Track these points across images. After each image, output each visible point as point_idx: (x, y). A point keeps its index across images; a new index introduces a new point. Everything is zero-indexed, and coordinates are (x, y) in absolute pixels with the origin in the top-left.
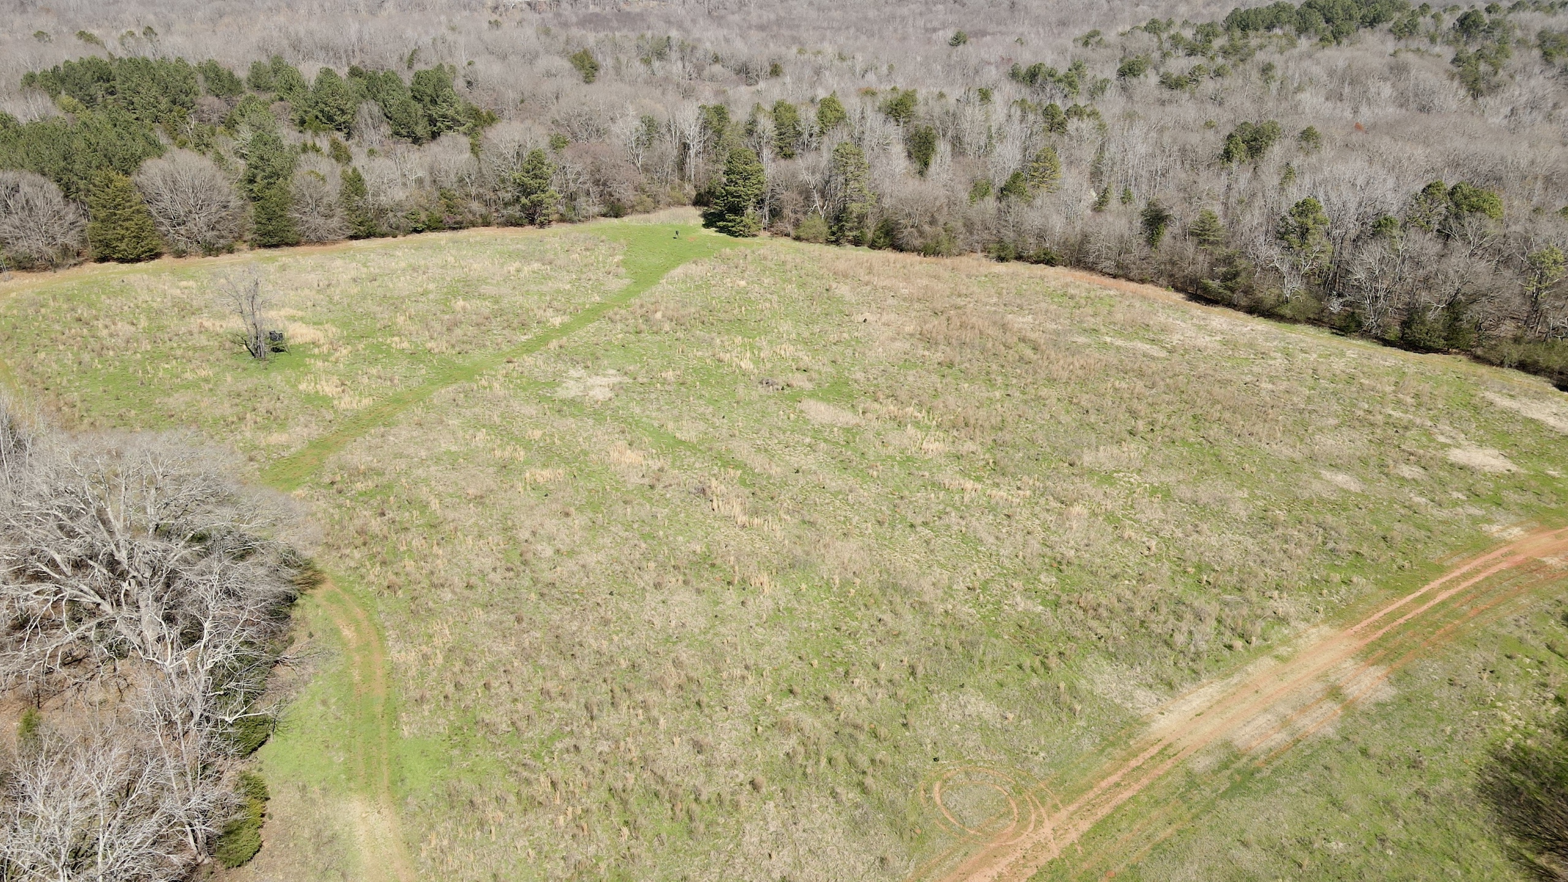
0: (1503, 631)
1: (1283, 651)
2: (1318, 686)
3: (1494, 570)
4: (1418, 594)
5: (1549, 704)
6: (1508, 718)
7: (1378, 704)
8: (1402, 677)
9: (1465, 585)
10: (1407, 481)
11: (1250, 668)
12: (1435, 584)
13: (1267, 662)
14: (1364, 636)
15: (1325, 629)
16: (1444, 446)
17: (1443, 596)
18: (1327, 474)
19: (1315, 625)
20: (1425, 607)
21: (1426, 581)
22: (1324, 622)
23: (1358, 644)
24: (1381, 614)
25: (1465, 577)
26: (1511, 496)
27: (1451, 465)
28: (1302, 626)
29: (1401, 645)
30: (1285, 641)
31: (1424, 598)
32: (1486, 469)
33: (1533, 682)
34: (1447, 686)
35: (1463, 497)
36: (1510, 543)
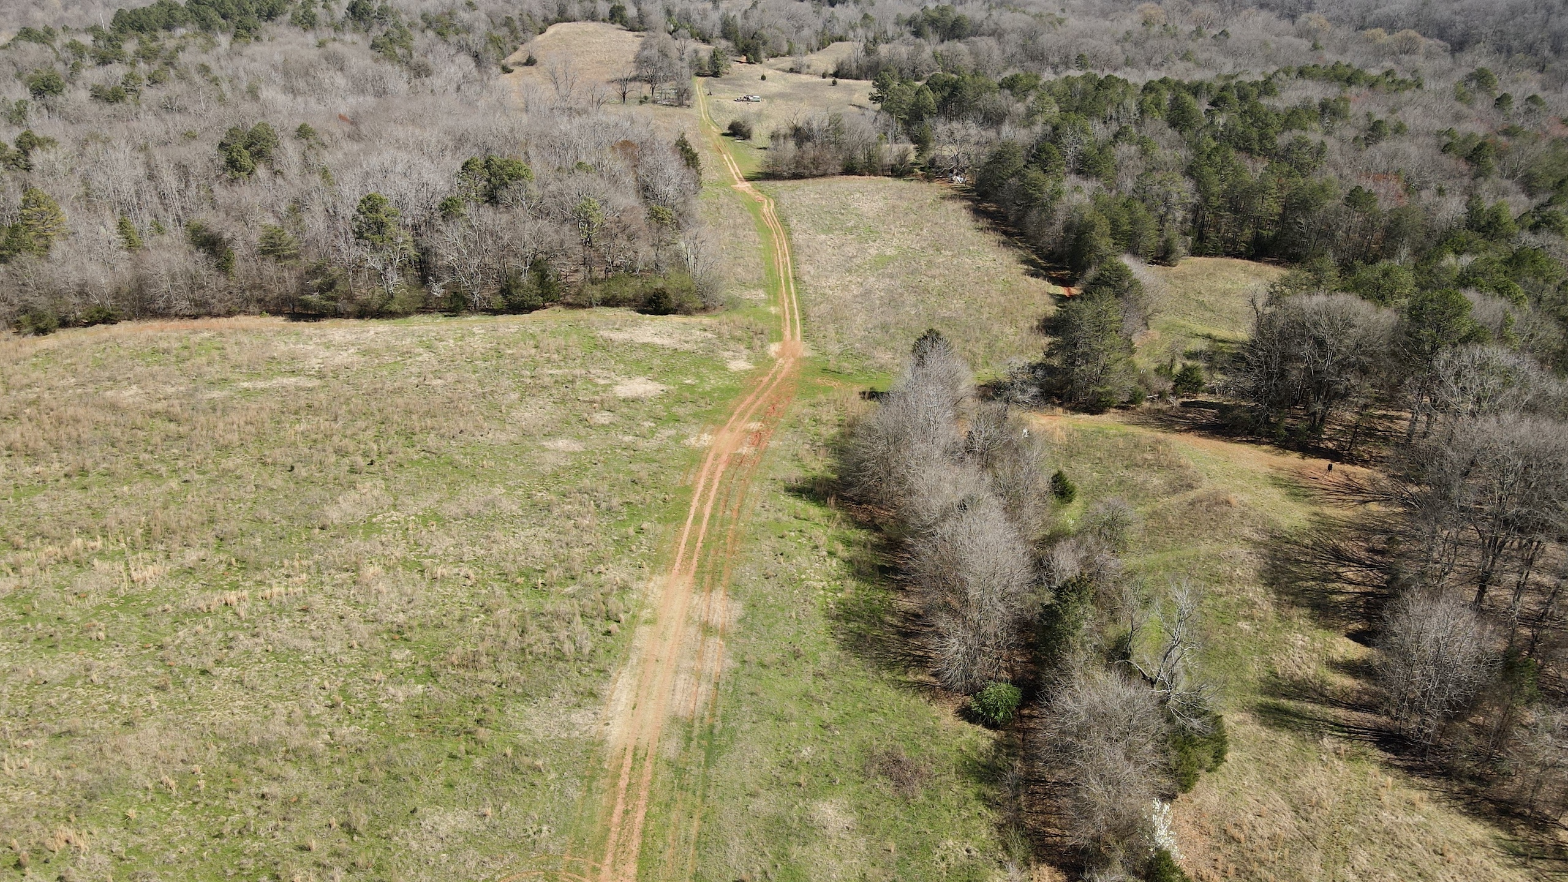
0: (763, 519)
1: (645, 614)
2: (693, 630)
3: (718, 474)
4: (691, 517)
5: (828, 560)
6: (815, 584)
7: (739, 621)
8: (735, 590)
9: (713, 493)
10: (608, 426)
11: (637, 643)
12: (695, 503)
13: (643, 630)
14: (687, 571)
15: (657, 579)
16: (606, 388)
17: (707, 511)
18: (549, 444)
19: (650, 580)
20: (704, 526)
21: (688, 504)
22: (652, 573)
23: (689, 579)
24: (683, 546)
25: (707, 488)
26: (679, 410)
27: (624, 401)
28: (641, 585)
29: (715, 564)
30: (641, 606)
31: (698, 519)
32: (648, 395)
33: (808, 549)
34: (766, 582)
35: (653, 425)
36: (710, 448)
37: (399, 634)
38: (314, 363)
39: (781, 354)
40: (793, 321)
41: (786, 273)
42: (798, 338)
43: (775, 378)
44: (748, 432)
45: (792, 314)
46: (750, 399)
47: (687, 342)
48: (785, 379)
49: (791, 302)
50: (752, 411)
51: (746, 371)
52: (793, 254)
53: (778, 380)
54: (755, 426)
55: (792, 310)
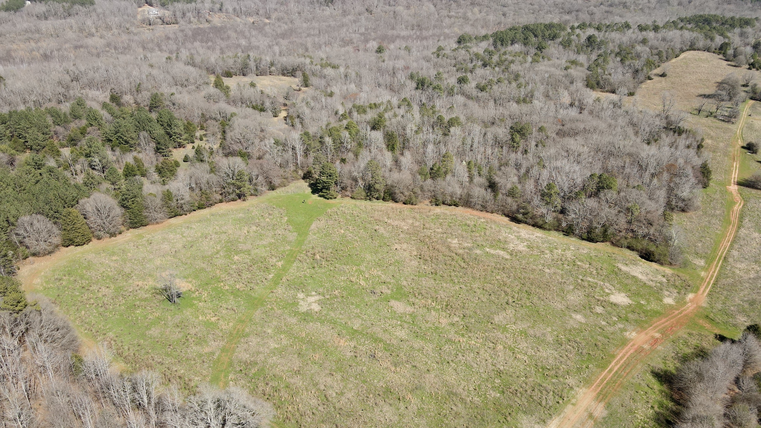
0: (634, 381)
1: (573, 401)
2: (586, 414)
3: (629, 354)
4: (609, 369)
5: (650, 409)
6: (639, 416)
7: (603, 418)
8: (608, 406)
9: (622, 362)
10: (599, 314)
11: (566, 410)
12: (613, 364)
13: (570, 406)
14: (596, 390)
15: (584, 389)
16: (608, 294)
17: (616, 369)
18: (574, 316)
19: (581, 388)
20: (611, 375)
21: (610, 363)
22: (583, 386)
23: (594, 394)
24: (599, 380)
25: (621, 358)
26: (631, 316)
27: (611, 303)
28: (577, 389)
29: (606, 392)
30: (574, 397)
31: (611, 370)
32: (622, 304)
33: (644, 401)
34: (621, 407)
35: (617, 319)
36: (632, 340)
37: (499, 373)
38: (511, 246)
39: (691, 301)
40: (709, 283)
41: (722, 253)
42: (705, 294)
43: (681, 313)
44: (653, 337)
45: (711, 279)
46: (664, 320)
47: (652, 281)
48: (686, 315)
49: (714, 272)
50: (660, 327)
51: (670, 305)
52: (734, 241)
53: (682, 315)
54: (657, 335)
55: (712, 276)
